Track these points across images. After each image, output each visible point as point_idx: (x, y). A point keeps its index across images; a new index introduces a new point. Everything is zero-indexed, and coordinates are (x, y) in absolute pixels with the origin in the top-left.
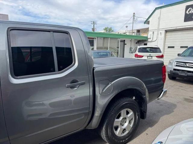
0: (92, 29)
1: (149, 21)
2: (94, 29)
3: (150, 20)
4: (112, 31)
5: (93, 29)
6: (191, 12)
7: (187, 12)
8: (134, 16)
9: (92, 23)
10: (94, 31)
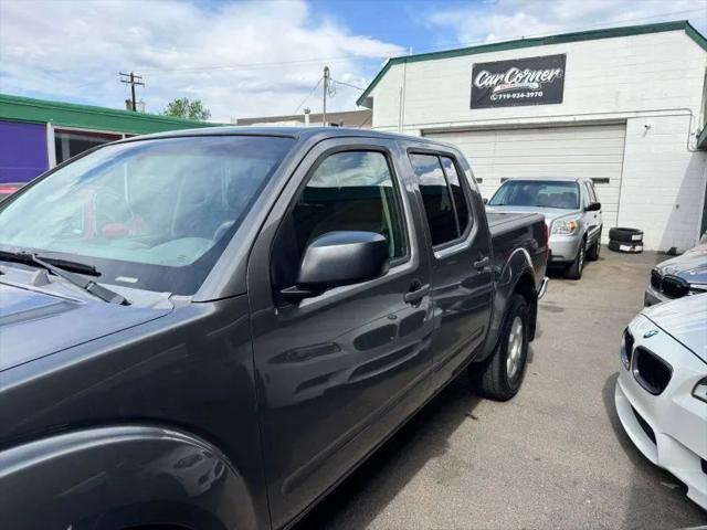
0: (128, 102)
1: (371, 99)
2: (134, 103)
3: (374, 94)
4: (205, 115)
5: (132, 104)
6: (485, 83)
7: (477, 82)
8: (326, 77)
9: (125, 78)
10: (134, 109)
